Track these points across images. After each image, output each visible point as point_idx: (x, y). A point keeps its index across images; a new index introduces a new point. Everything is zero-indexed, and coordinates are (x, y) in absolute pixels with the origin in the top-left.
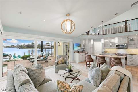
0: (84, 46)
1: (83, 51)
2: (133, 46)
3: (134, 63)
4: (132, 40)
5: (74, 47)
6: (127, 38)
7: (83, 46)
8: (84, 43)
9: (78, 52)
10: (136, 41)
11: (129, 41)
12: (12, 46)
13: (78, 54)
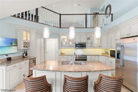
0: (27, 45)
4: (89, 38)
6: (86, 35)
7: (23, 44)
8: (25, 37)
10: (93, 40)
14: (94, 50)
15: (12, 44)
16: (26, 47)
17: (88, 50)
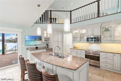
2: (109, 38)
3: (109, 66)
4: (107, 30)
6: (101, 26)
7: (44, 39)
8: (46, 35)
9: (37, 48)
10: (112, 31)
11: (103, 32)
14: (117, 46)
15: (36, 39)
16: (47, 41)
17: (107, 45)
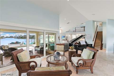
0: (67, 37)
1: (66, 40)
5: (62, 38)
8: (66, 35)
9: (64, 40)
12: (11, 36)
13: (64, 41)
